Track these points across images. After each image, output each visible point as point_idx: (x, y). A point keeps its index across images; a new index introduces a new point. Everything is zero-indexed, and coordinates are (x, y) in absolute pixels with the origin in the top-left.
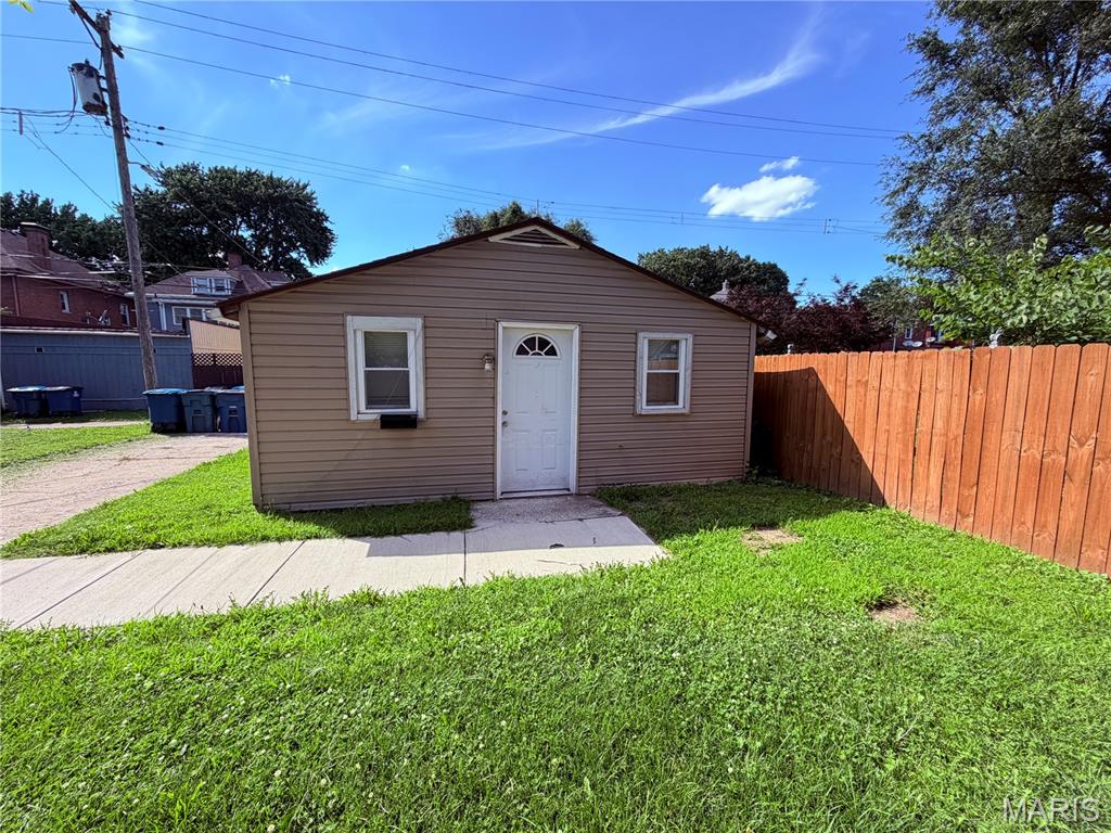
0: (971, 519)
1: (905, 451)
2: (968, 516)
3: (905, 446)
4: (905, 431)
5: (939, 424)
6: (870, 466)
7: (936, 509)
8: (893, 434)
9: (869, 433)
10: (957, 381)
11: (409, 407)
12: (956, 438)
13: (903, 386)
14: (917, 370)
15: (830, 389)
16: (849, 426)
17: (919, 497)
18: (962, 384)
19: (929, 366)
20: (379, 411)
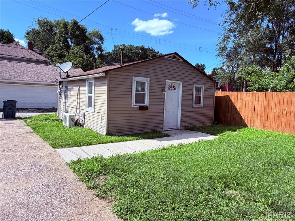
0: (266, 128)
1: (252, 114)
2: (266, 127)
3: (252, 113)
4: (252, 110)
5: (259, 108)
6: (244, 118)
7: (259, 126)
8: (249, 111)
9: (243, 111)
10: (263, 99)
11: (145, 104)
12: (263, 111)
13: (251, 100)
14: (254, 96)
15: (233, 101)
16: (238, 110)
17: (255, 124)
18: (264, 99)
19: (257, 95)
20: (138, 105)
